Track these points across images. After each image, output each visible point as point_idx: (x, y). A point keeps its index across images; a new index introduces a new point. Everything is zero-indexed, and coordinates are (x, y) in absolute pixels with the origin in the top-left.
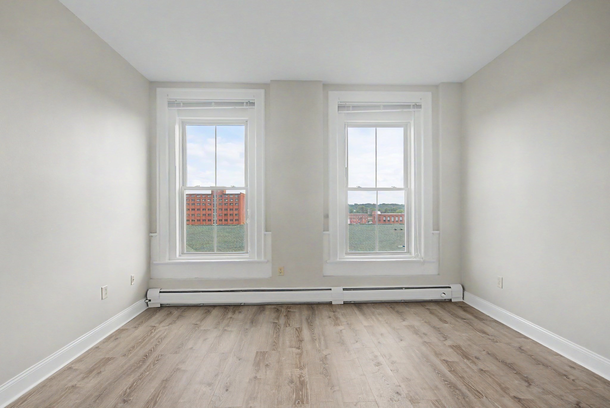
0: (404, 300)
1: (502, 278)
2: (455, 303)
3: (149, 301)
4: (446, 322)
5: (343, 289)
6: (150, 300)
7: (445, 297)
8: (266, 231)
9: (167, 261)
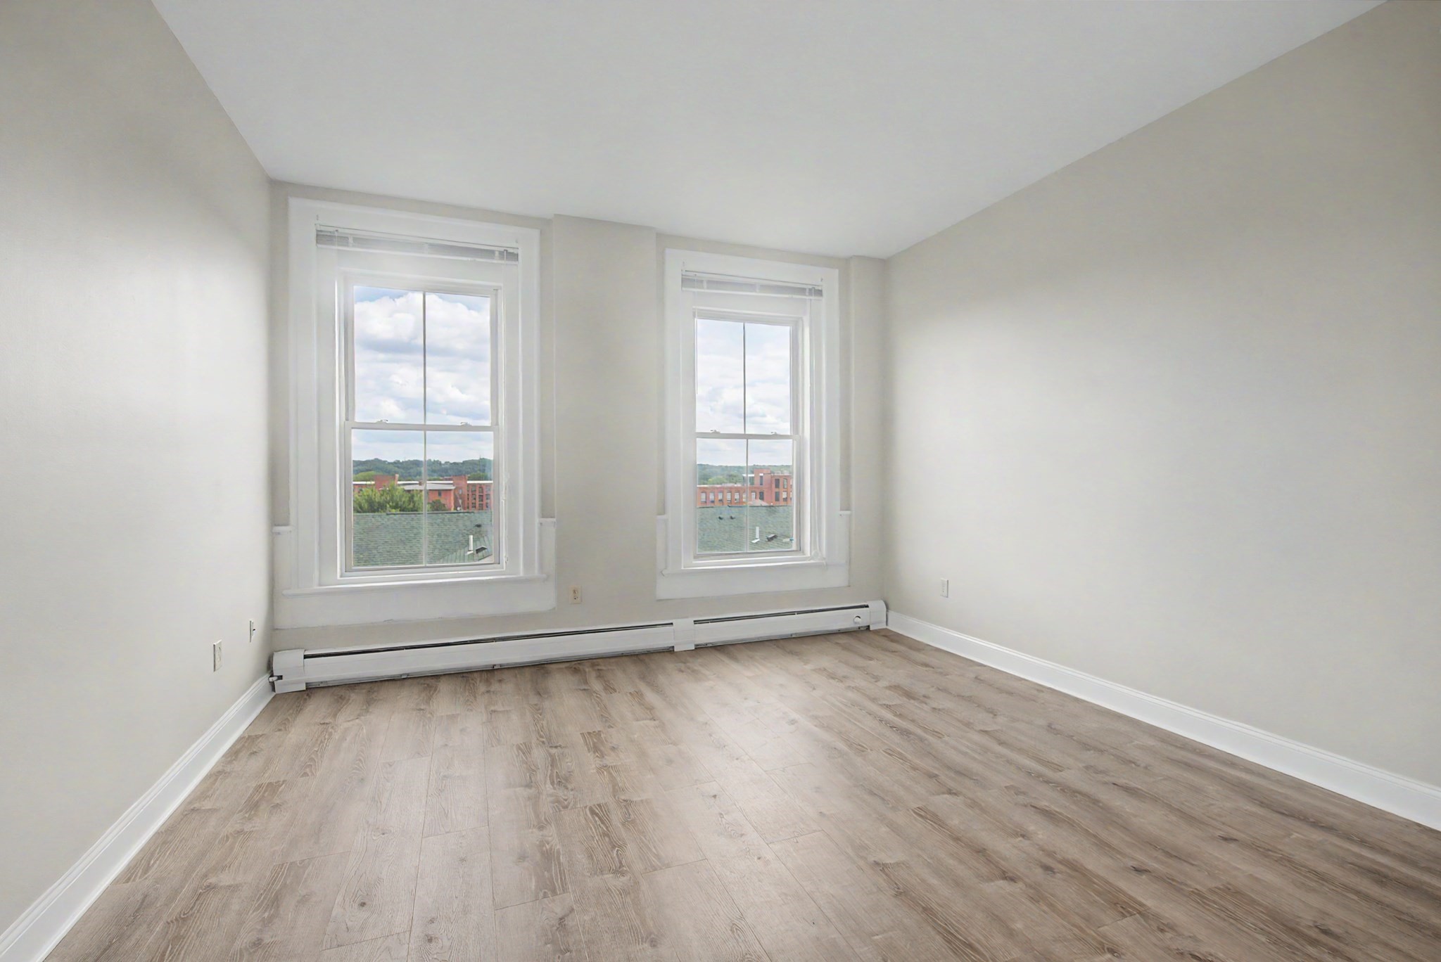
0: (796, 634)
1: (948, 581)
2: (877, 632)
3: (277, 680)
4: (871, 659)
5: (695, 621)
6: (280, 677)
7: (862, 622)
8: (543, 517)
9: (316, 588)
